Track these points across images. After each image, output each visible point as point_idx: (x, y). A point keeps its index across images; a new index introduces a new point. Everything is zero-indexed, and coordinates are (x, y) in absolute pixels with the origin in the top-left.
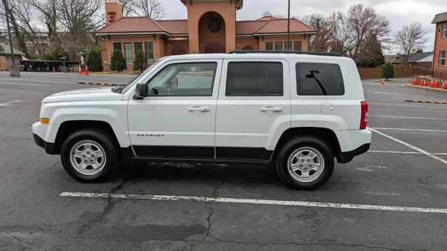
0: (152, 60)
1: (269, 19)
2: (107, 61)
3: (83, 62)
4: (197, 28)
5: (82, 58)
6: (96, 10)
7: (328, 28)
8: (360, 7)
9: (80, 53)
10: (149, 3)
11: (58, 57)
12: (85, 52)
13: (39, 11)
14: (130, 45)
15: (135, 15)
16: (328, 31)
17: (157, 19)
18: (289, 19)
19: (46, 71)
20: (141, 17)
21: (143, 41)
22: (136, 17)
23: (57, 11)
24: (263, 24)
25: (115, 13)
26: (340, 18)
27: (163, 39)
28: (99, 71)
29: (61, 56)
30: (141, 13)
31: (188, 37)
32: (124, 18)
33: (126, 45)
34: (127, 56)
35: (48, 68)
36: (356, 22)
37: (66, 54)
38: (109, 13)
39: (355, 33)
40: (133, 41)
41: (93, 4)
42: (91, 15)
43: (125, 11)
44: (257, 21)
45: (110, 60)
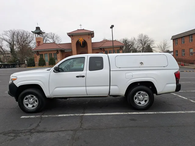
0: (57, 60)
1: (105, 41)
2: (37, 62)
3: (26, 63)
4: (76, 46)
5: (26, 61)
6: (32, 41)
7: (130, 44)
8: (142, 35)
9: (25, 59)
10: (54, 37)
11: (15, 61)
12: (27, 59)
13: (6, 42)
14: (47, 55)
15: (49, 42)
16: (130, 45)
17: (58, 43)
18: (113, 41)
19: (9, 68)
20: (51, 43)
21: (53, 53)
22: (49, 43)
23: (14, 42)
24: (103, 43)
25: (40, 42)
26: (135, 39)
27: (61, 51)
28: (33, 66)
29: (16, 61)
30: (51, 41)
31: (72, 50)
32: (44, 43)
33: (45, 55)
34: (46, 59)
35: (11, 67)
36: (141, 40)
37: (18, 60)
38: (37, 42)
39: (141, 45)
40: (48, 53)
41: (30, 38)
42: (29, 43)
43: (44, 40)
44: (100, 42)
45: (38, 61)
